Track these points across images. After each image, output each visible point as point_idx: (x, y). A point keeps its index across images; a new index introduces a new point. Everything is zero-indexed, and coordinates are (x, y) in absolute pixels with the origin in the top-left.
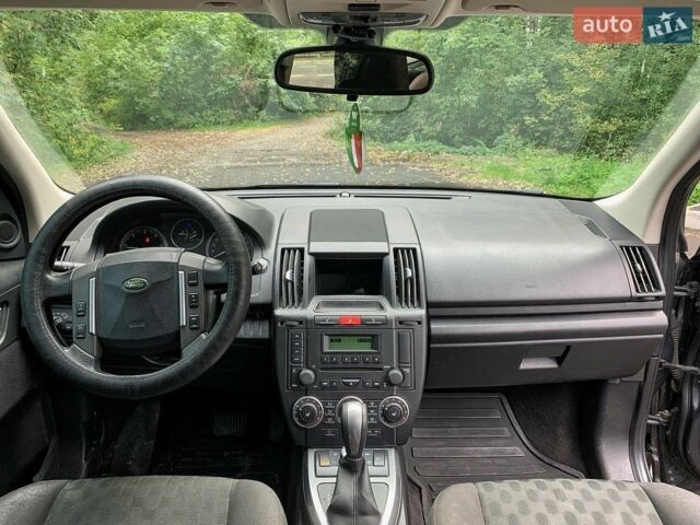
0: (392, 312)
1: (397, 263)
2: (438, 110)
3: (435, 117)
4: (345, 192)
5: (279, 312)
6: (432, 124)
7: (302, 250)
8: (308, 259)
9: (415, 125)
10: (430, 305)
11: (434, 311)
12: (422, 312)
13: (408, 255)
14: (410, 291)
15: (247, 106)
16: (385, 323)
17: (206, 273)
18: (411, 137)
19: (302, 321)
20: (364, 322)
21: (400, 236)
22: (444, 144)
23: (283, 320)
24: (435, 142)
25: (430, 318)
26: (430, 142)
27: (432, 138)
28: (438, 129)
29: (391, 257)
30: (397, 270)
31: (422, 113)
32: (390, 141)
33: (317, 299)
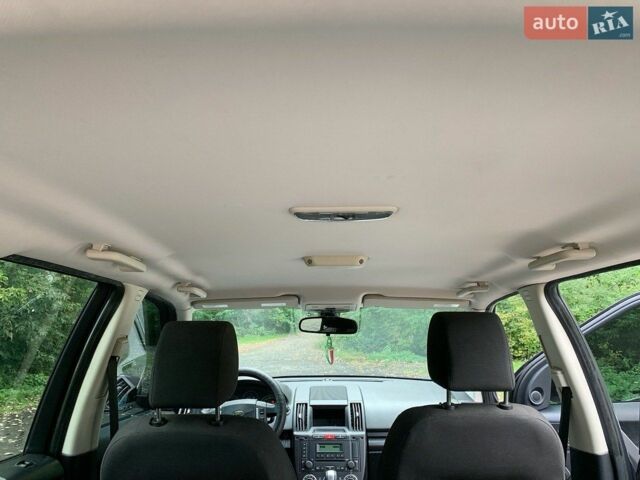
0: (349, 433)
1: (352, 410)
2: (409, 326)
3: (408, 331)
4: (328, 379)
5: (295, 433)
6: (406, 337)
7: (306, 404)
8: (309, 408)
9: (392, 337)
10: (368, 431)
11: (370, 434)
12: (364, 433)
13: (357, 406)
14: (357, 424)
15: (249, 323)
16: (346, 438)
17: (267, 409)
18: (388, 349)
19: (306, 437)
20: (336, 438)
21: (354, 398)
22: (416, 354)
23: (298, 437)
24: (409, 352)
25: (368, 438)
26: (405, 352)
27: (406, 349)
28: (411, 341)
29: (348, 409)
30: (352, 414)
31: (396, 328)
32: (370, 351)
33: (313, 428)
